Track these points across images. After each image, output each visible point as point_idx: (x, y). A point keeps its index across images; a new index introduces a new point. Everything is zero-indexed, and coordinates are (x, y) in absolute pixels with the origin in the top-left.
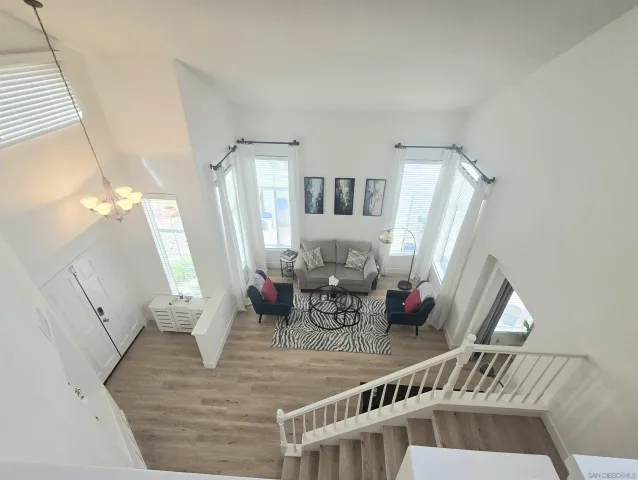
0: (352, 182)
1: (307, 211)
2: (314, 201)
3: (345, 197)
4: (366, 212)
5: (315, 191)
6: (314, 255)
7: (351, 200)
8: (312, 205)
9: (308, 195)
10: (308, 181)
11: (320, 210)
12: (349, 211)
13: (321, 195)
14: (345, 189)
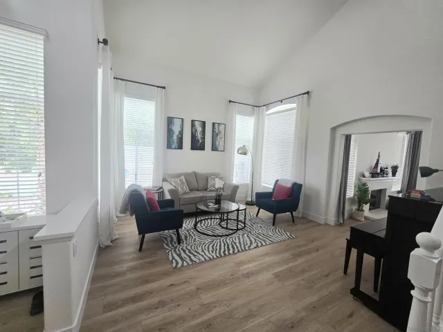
0: (204, 124)
1: (169, 146)
2: (175, 137)
3: (199, 136)
4: (214, 148)
5: (176, 129)
6: (181, 180)
7: (204, 138)
8: (173, 141)
9: (170, 132)
10: (170, 121)
11: (180, 147)
12: (202, 148)
13: (181, 133)
14: (199, 129)
